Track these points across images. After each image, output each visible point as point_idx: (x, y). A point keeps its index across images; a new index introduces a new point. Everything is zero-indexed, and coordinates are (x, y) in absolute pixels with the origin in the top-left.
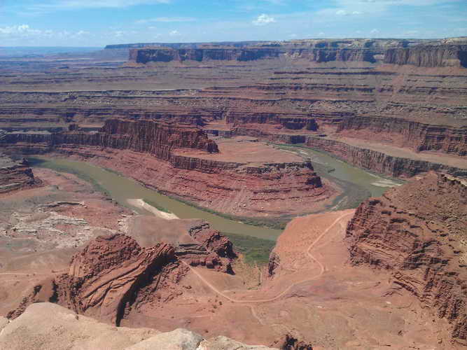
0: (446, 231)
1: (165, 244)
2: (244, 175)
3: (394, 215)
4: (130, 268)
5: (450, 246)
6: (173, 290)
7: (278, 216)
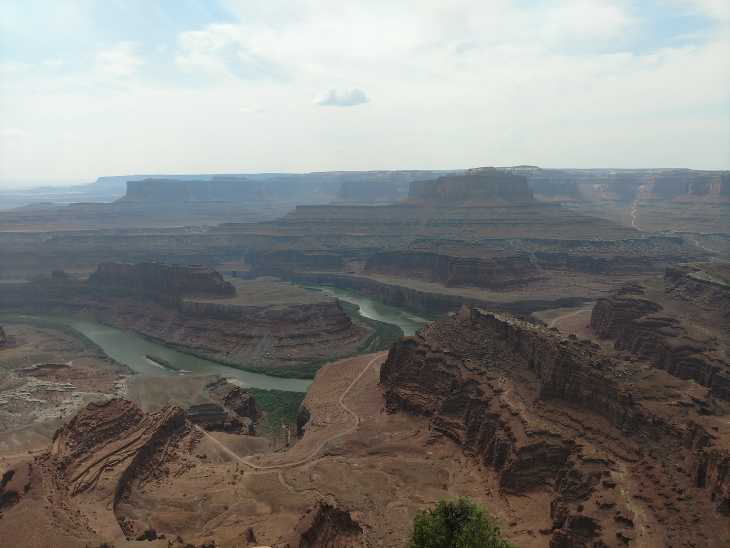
0: (484, 369)
1: (174, 406)
2: (266, 320)
3: (429, 355)
4: (131, 439)
5: (489, 385)
6: (184, 462)
7: (306, 363)
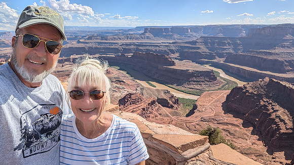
1: (153, 97)
3: (247, 94)
4: (139, 105)
6: (155, 115)
7: (198, 91)
